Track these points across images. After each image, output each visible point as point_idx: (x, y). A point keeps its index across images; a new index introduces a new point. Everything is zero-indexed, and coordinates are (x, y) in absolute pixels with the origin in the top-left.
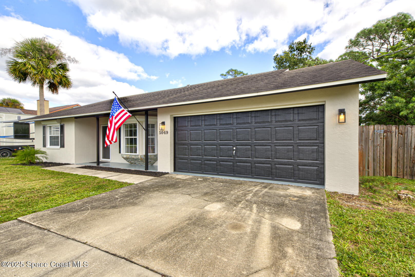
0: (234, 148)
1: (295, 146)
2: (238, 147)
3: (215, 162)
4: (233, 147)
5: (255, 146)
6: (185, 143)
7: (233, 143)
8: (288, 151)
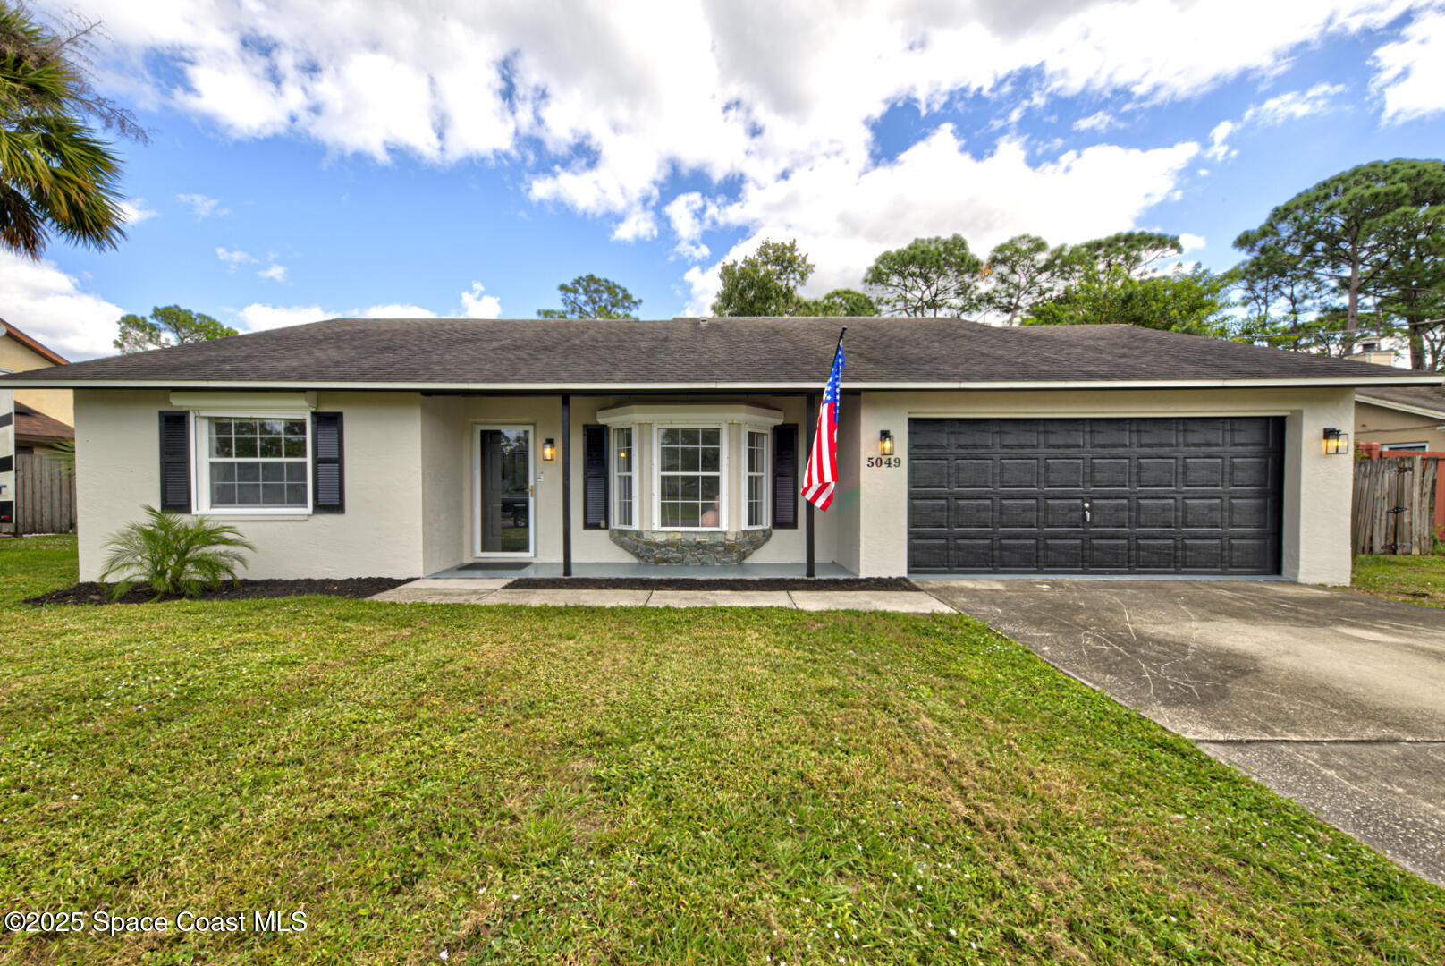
0: (1087, 505)
1: (1226, 499)
2: (1095, 501)
3: (1033, 542)
4: (1084, 502)
5: (1138, 498)
6: (940, 493)
7: (1083, 493)
8: (1211, 508)
